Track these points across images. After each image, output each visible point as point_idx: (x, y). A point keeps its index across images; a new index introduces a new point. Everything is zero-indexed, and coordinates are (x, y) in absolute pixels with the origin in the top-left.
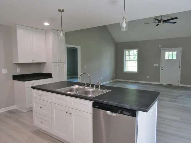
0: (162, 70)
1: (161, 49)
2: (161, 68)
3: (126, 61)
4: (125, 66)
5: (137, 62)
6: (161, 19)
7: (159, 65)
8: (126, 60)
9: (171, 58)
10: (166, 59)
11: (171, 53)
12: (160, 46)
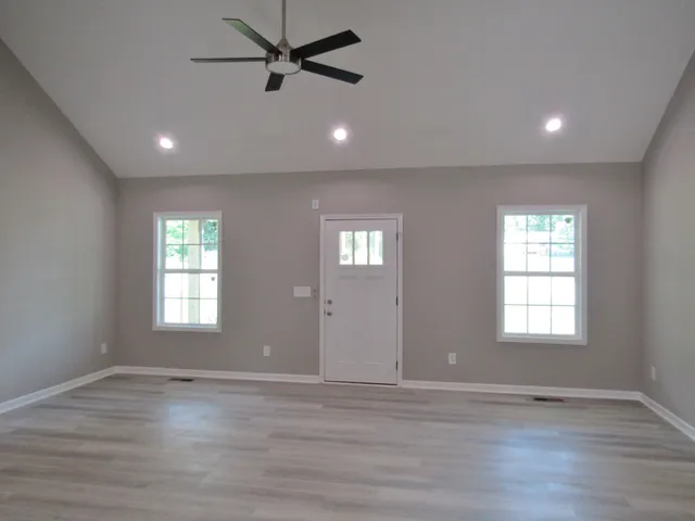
0: (329, 314)
1: (322, 218)
2: (323, 307)
3: (165, 271)
4: (163, 299)
5: (215, 275)
6: (284, 43)
7: (316, 292)
8: (168, 267)
9: (361, 260)
10: (342, 262)
11: (361, 236)
12: (315, 204)
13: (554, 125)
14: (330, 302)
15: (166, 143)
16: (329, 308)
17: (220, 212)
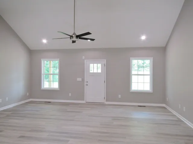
0: (87, 85)
1: (85, 61)
2: (85, 83)
4: (44, 81)
6: (74, 34)
7: (83, 80)
9: (95, 71)
10: (91, 72)
11: (95, 65)
12: (84, 57)
13: (143, 38)
14: (87, 82)
15: (45, 41)
16: (87, 83)
17: (59, 59)
